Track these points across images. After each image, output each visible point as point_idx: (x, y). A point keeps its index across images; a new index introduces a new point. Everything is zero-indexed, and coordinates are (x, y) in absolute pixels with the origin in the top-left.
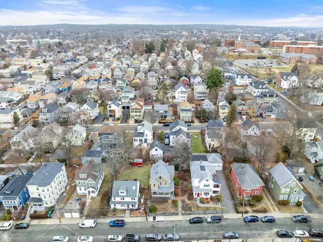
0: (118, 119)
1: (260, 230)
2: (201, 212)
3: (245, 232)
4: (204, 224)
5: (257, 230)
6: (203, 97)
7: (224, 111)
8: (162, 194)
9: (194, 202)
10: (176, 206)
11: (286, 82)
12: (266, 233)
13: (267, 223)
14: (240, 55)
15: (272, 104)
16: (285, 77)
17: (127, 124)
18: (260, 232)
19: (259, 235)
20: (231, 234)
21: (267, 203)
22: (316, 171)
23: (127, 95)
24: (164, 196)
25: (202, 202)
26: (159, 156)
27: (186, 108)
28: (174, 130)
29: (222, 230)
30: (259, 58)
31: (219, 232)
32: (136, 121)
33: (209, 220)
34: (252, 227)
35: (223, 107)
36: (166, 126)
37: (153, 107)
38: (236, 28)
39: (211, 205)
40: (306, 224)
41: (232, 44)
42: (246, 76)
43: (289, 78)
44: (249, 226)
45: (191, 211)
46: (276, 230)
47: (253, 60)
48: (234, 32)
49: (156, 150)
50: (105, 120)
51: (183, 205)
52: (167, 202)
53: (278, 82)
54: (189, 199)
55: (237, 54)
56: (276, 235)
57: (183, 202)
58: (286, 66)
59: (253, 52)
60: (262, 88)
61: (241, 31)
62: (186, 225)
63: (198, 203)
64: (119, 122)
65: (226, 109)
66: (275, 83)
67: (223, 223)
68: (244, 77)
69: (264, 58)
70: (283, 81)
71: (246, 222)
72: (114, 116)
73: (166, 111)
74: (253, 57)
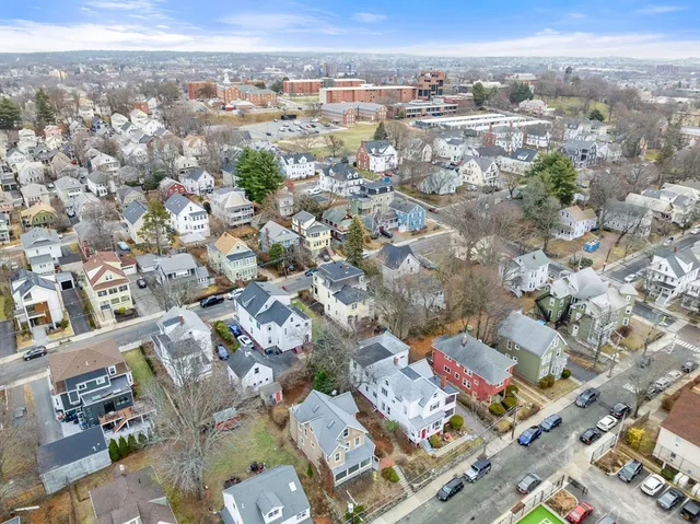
0: (62, 325)
1: (555, 447)
2: (445, 467)
3: (540, 465)
4: (468, 488)
5: (551, 450)
6: (245, 217)
7: (317, 239)
8: (356, 468)
9: (421, 453)
10: (395, 481)
11: (378, 159)
12: (566, 448)
13: (554, 430)
14: (243, 116)
15: (392, 205)
16: (373, 150)
17: (96, 332)
18: (559, 451)
19: (562, 456)
20: (530, 480)
21: (526, 396)
22: (541, 308)
23: (43, 250)
24: (361, 470)
25: (434, 444)
26: (265, 383)
27: (239, 251)
28: (263, 309)
29: (505, 482)
30: (283, 118)
31: (504, 490)
32: (120, 316)
33: (472, 474)
34: (542, 449)
35: (314, 232)
36: (209, 304)
37: (138, 267)
38: (174, 58)
39: (454, 443)
40: (596, 403)
41: (208, 92)
42: (303, 158)
43: (381, 151)
44: (536, 450)
45: (429, 474)
46: (573, 436)
47: (272, 122)
48: (173, 65)
49: (257, 371)
50: (20, 338)
51: (406, 471)
52: (372, 482)
53: (363, 161)
54: (409, 452)
55: (235, 112)
56: (581, 444)
57: (401, 463)
58: (341, 129)
59: (264, 105)
60: (353, 178)
61: (188, 63)
62: (440, 510)
63: (430, 452)
64: (69, 330)
65: (321, 233)
66: (355, 164)
67: (495, 467)
68: (300, 161)
69: (293, 117)
70: (372, 158)
71: (526, 445)
72: (48, 319)
73: (193, 270)
74: (271, 118)
